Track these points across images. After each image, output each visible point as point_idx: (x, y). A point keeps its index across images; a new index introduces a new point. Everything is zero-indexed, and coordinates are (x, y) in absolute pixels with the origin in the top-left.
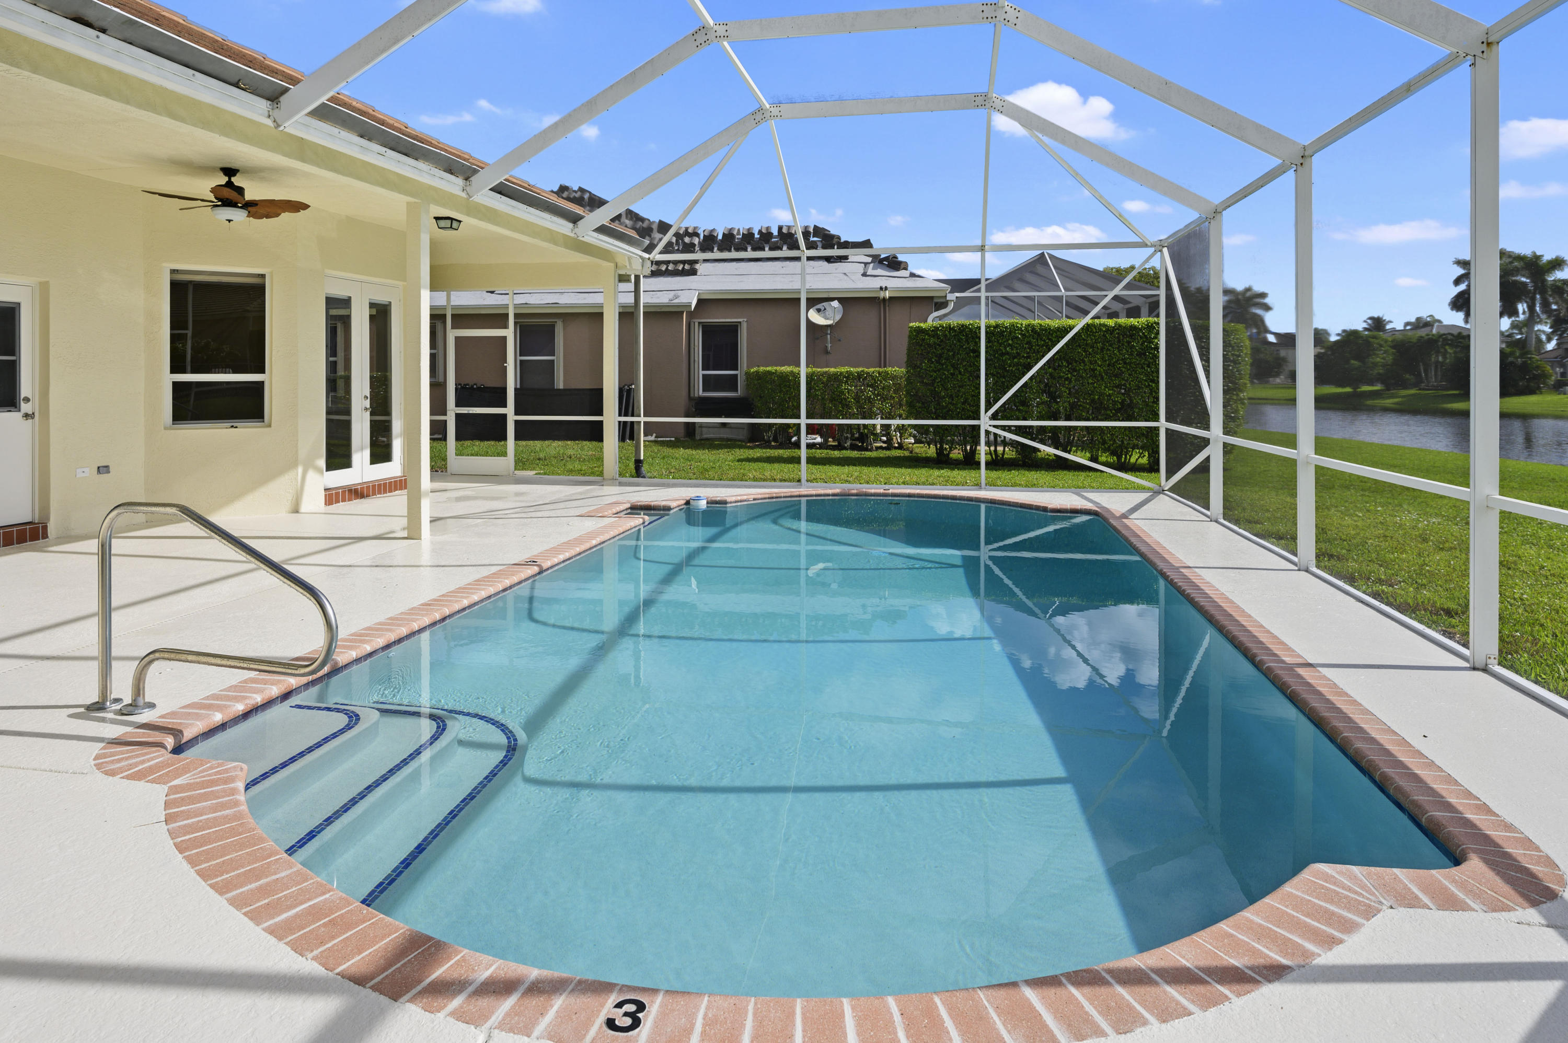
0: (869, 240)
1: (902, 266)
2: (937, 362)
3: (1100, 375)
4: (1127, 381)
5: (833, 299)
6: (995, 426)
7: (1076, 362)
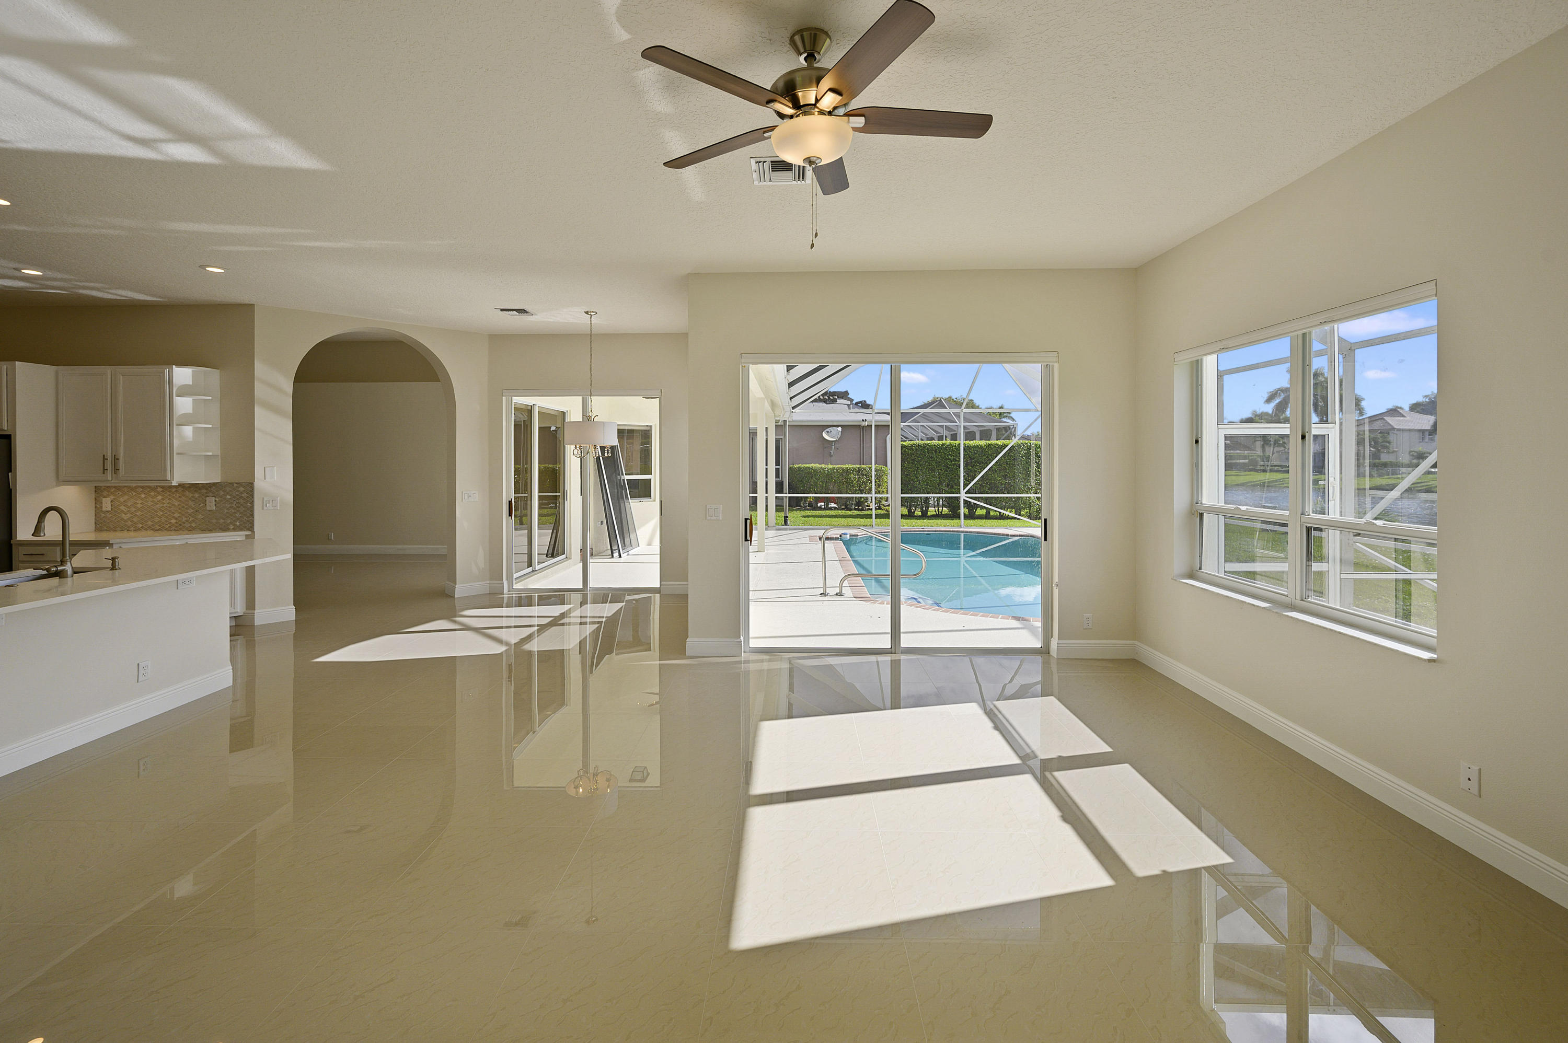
0: (847, 391)
1: (870, 407)
2: (913, 463)
3: (995, 470)
4: (1008, 473)
5: (838, 426)
6: (967, 497)
7: (983, 463)
